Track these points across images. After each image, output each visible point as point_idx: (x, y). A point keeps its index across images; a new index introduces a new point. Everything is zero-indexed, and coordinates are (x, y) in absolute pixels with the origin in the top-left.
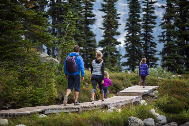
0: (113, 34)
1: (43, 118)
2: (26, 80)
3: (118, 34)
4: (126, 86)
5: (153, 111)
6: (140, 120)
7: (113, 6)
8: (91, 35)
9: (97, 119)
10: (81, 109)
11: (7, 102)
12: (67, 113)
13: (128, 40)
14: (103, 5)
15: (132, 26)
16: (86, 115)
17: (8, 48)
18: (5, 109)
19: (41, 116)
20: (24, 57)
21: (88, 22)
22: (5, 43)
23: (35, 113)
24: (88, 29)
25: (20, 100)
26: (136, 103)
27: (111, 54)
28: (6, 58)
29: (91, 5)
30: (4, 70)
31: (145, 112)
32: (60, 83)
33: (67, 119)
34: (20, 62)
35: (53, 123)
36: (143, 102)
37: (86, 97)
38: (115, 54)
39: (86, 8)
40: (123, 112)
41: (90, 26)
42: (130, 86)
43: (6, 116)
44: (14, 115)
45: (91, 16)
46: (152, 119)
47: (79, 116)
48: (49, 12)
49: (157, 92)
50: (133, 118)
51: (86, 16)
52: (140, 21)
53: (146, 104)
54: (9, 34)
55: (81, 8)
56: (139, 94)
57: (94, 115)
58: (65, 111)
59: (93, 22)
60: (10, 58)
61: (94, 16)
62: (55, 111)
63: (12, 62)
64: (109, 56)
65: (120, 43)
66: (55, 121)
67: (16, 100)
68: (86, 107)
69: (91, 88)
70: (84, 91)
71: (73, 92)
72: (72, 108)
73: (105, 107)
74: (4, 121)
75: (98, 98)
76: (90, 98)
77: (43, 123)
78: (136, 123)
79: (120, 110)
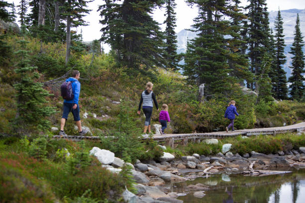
0: (301, 72)
1: (245, 139)
7: (300, 49)
8: (283, 72)
9: (288, 141)
10: (275, 133)
11: (217, 125)
14: (292, 49)
16: (279, 137)
17: (217, 83)
18: (216, 131)
19: (243, 137)
20: (230, 90)
21: (279, 63)
22: (215, 80)
23: (239, 135)
24: (280, 68)
27: (299, 88)
28: (216, 91)
29: (283, 49)
30: (214, 100)
32: (258, 112)
33: (264, 140)
34: (227, 94)
35: (253, 143)
37: (279, 122)
38: (302, 88)
39: (278, 51)
41: (281, 65)
43: (217, 137)
44: (222, 136)
45: (282, 57)
47: (274, 138)
48: (249, 54)
51: (279, 57)
54: (219, 72)
55: (274, 51)
57: (286, 137)
58: (263, 134)
59: (284, 62)
60: (219, 91)
61: (285, 57)
62: (254, 134)
63: (221, 95)
64: (297, 90)
66: (255, 142)
67: (223, 124)
68: (279, 131)
69: (284, 116)
70: (278, 118)
71: (269, 119)
72: (269, 132)
73: (295, 131)
74: (215, 141)
75: (289, 124)
76: (282, 123)
77: (246, 143)
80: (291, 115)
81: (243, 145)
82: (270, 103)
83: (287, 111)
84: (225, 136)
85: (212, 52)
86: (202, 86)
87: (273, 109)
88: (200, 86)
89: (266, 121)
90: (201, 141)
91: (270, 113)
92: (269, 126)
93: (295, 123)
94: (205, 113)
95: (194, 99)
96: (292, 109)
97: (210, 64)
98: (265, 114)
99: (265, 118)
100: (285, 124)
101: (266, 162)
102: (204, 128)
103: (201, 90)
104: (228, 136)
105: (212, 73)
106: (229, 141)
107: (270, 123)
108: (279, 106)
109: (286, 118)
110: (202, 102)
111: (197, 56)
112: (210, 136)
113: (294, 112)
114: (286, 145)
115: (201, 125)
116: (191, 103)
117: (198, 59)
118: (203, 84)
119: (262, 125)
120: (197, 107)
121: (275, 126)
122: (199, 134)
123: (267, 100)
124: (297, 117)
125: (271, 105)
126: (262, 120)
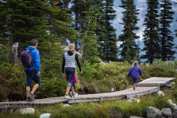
0: (133, 29)
1: (67, 107)
2: (51, 72)
3: (137, 29)
4: (145, 78)
5: (170, 101)
6: (157, 110)
7: (132, 3)
8: (112, 29)
9: (117, 109)
10: (102, 99)
12: (89, 102)
13: (146, 34)
14: (123, 2)
15: (151, 21)
16: (107, 105)
19: (65, 105)
20: (49, 50)
21: (108, 18)
23: (59, 103)
24: (109, 24)
25: (45, 91)
26: (154, 94)
27: (130, 48)
29: (112, 2)
31: (163, 102)
32: (82, 75)
33: (89, 109)
34: (45, 55)
35: (76, 112)
36: (160, 92)
37: (106, 88)
38: (134, 47)
39: (107, 5)
40: (142, 102)
41: (110, 21)
42: (148, 78)
43: (33, 105)
44: (40, 105)
45: (111, 12)
46: (169, 109)
47: (100, 106)
48: (73, 8)
49: (173, 83)
50: (151, 107)
51: (107, 11)
52: (158, 16)
53: (164, 95)
54: (35, 29)
55: (102, 5)
56: (156, 85)
57: (115, 105)
58: (87, 101)
59: (113, 17)
61: (114, 12)
62: (77, 101)
64: (129, 50)
65: (139, 37)
66: (78, 110)
67: (42, 91)
68: (106, 97)
69: (112, 80)
70: (105, 83)
71: (94, 83)
72: (94, 98)
73: (125, 97)
74: (31, 110)
75: (118, 89)
76: (110, 88)
77: (67, 112)
78: (154, 112)
79: (138, 101)
80: (120, 79)
81: (64, 115)
82: (95, 65)
83: (116, 75)
84: (43, 105)
85: (28, 5)
86: (16, 45)
87: (99, 72)
88: (14, 46)
89: (91, 86)
90: (14, 111)
91: (96, 76)
92: (94, 92)
93: (125, 88)
94: (19, 78)
95: (6, 61)
96: (122, 73)
97: (25, 20)
98: (91, 78)
99: (90, 82)
100: (113, 89)
102: (17, 95)
103: (15, 51)
104: (46, 105)
105: (27, 31)
106: (47, 110)
107: (96, 89)
108: (106, 68)
109: (114, 83)
110: (16, 65)
111: (9, 10)
112: (25, 105)
113: (123, 76)
114: (114, 114)
115: (15, 92)
116: (2, 65)
117: (10, 13)
118: (17, 44)
119: (86, 91)
120: (10, 71)
121: (102, 92)
122: (11, 103)
123: (92, 62)
124: (127, 82)
125: (96, 68)
126: (87, 85)
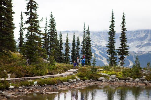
0: (68, 53)
1: (43, 79)
2: (39, 68)
3: (69, 53)
4: (69, 69)
5: (76, 77)
6: (72, 80)
7: (68, 45)
8: (62, 53)
9: (59, 80)
10: (55, 77)
11: (32, 74)
12: (50, 78)
13: (72, 55)
14: (65, 45)
15: (73, 51)
16: (56, 79)
17: (33, 59)
18: (32, 76)
19: (42, 79)
20: (38, 61)
21: (61, 49)
22: (33, 57)
23: (41, 78)
24: (61, 51)
25: (37, 74)
26: (71, 75)
28: (33, 61)
29: (62, 45)
30: (32, 65)
31: (74, 77)
32: (49, 69)
33: (50, 80)
34: (37, 63)
35: (45, 81)
36: (73, 74)
37: (57, 73)
38: (68, 58)
39: (60, 45)
40: (67, 77)
41: (61, 50)
42: (70, 69)
43: (32, 79)
44: (34, 79)
45: (62, 48)
46: (75, 80)
47: (54, 79)
48: (50, 46)
49: (78, 71)
50: (70, 79)
51: (60, 47)
52: (75, 49)
53: (74, 75)
54: (34, 54)
55: (59, 46)
56: (72, 72)
57: (58, 78)
58: (50, 77)
59: (62, 49)
60: (34, 62)
61: (63, 48)
62: (47, 77)
63: (35, 63)
65: (70, 55)
66: (46, 80)
67: (35, 74)
68: (56, 76)
69: (59, 70)
70: (56, 71)
71: (53, 71)
72: (52, 76)
73: (62, 76)
74: (31, 80)
75: (60, 73)
76: (58, 73)
77: (43, 81)
78: (71, 81)
79: (66, 77)
80: (61, 70)
81: (42, 82)
82: (54, 65)
83: (60, 68)
84: (35, 79)
85: (32, 47)
86: (28, 60)
87: (55, 68)
88: (27, 60)
89: (52, 72)
90: (26, 80)
91: (54, 69)
92: (52, 74)
93: (62, 73)
94: (28, 70)
95: (25, 65)
96: (62, 68)
97: (31, 52)
98: (52, 70)
99: (52, 71)
100: (59, 73)
101: (50, 88)
102: (28, 75)
103: (27, 61)
104: (36, 79)
105: (32, 55)
106: (36, 80)
107: (53, 73)
108: (57, 66)
109: (59, 71)
110: (28, 66)
111: (26, 49)
112: (30, 79)
113: (62, 69)
114: (58, 81)
115: (26, 74)
116: (23, 66)
118: (28, 59)
119: (50, 74)
120: (25, 68)
121: (55, 74)
122: (25, 78)
123: (52, 65)
124: (63, 71)
125: (54, 66)
126: (50, 72)
